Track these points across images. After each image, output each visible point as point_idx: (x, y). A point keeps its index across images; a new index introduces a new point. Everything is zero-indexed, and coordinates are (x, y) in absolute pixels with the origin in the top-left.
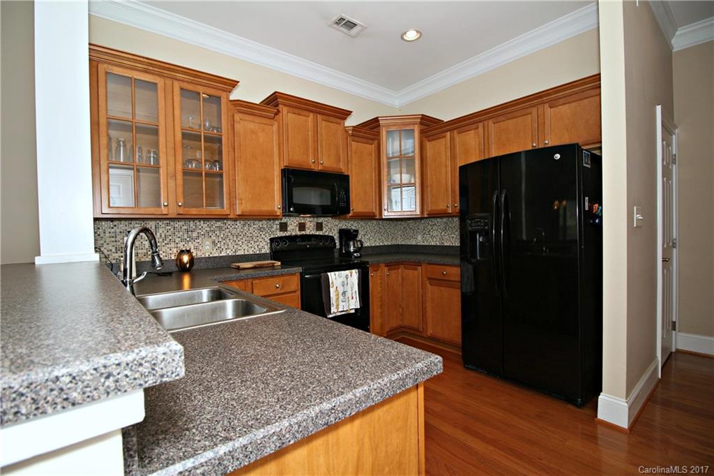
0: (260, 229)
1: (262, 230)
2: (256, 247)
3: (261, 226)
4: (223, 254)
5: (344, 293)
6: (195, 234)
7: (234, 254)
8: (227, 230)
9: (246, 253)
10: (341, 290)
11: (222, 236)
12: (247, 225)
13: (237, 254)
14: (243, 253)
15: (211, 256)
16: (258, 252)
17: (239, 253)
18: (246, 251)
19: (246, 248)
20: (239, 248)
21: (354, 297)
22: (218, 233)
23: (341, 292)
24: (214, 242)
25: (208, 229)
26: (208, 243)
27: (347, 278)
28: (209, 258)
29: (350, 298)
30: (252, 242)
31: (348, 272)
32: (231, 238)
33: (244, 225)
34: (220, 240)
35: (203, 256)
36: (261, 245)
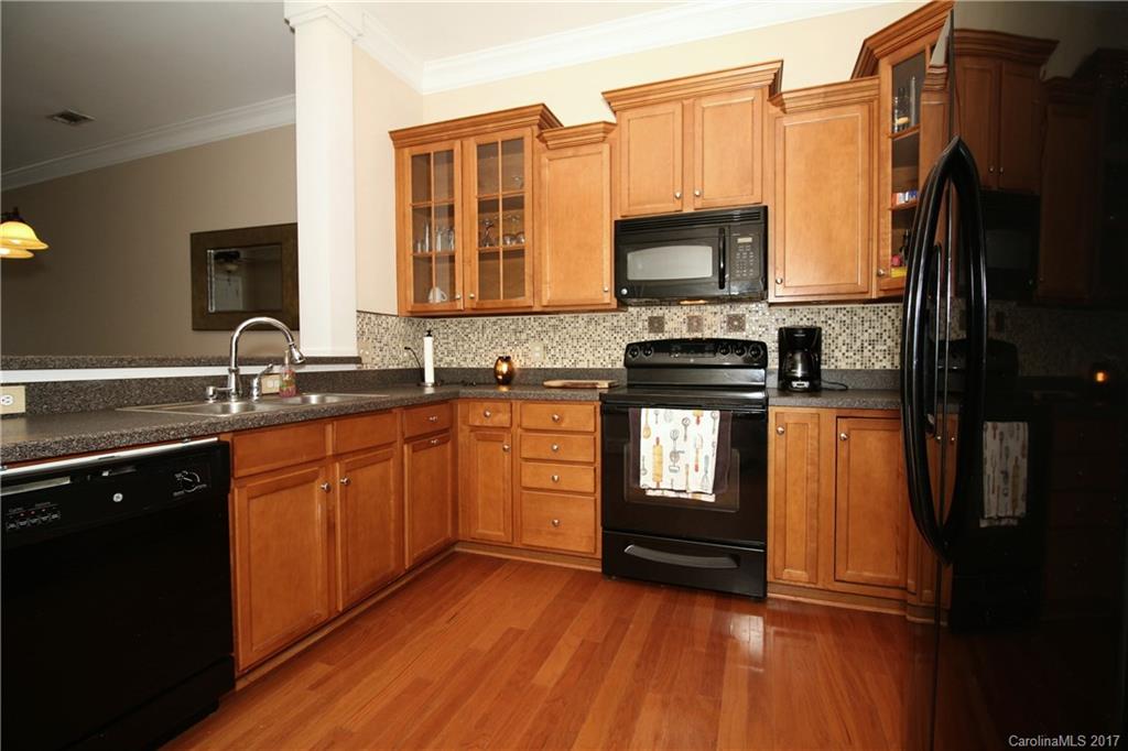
0: (614, 329)
1: (618, 329)
2: (607, 358)
3: (615, 324)
4: (558, 366)
5: (675, 455)
6: (524, 336)
7: (573, 367)
8: (565, 331)
9: (591, 366)
10: (667, 447)
11: (557, 339)
12: (593, 323)
13: (578, 367)
14: (586, 367)
15: (543, 366)
16: (610, 366)
17: (580, 365)
18: (591, 362)
19: (591, 358)
20: (581, 358)
21: (701, 467)
22: (552, 334)
23: (667, 451)
24: (545, 348)
25: (540, 329)
26: (538, 349)
27: (686, 426)
28: (539, 369)
29: (692, 468)
30: (601, 350)
31: (689, 414)
32: (570, 342)
33: (589, 322)
34: (555, 345)
35: (533, 366)
36: (616, 355)
